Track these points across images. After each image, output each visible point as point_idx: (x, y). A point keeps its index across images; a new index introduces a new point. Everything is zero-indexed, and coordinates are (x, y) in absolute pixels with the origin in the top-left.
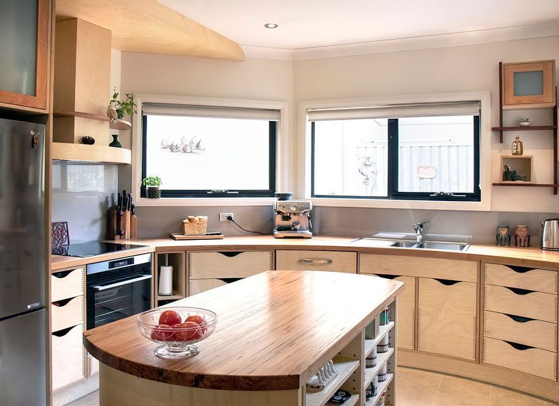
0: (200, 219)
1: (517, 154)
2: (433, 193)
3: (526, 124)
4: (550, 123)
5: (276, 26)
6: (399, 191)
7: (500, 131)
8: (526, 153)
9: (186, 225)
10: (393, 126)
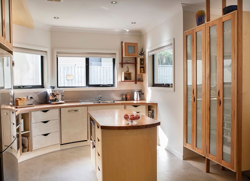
0: (24, 98)
1: (127, 71)
2: (101, 85)
3: (129, 62)
4: (134, 62)
5: (58, 18)
6: (90, 84)
7: (122, 64)
8: (130, 71)
9: (19, 101)
10: (87, 60)
